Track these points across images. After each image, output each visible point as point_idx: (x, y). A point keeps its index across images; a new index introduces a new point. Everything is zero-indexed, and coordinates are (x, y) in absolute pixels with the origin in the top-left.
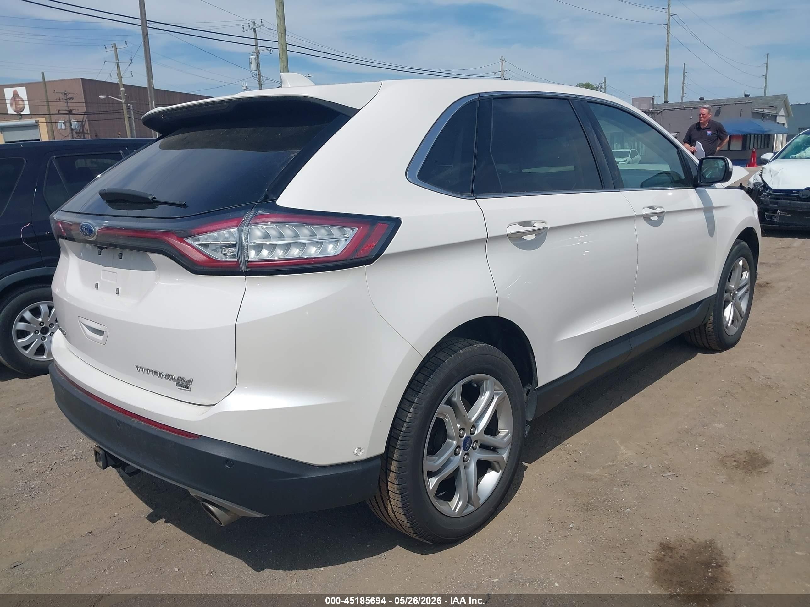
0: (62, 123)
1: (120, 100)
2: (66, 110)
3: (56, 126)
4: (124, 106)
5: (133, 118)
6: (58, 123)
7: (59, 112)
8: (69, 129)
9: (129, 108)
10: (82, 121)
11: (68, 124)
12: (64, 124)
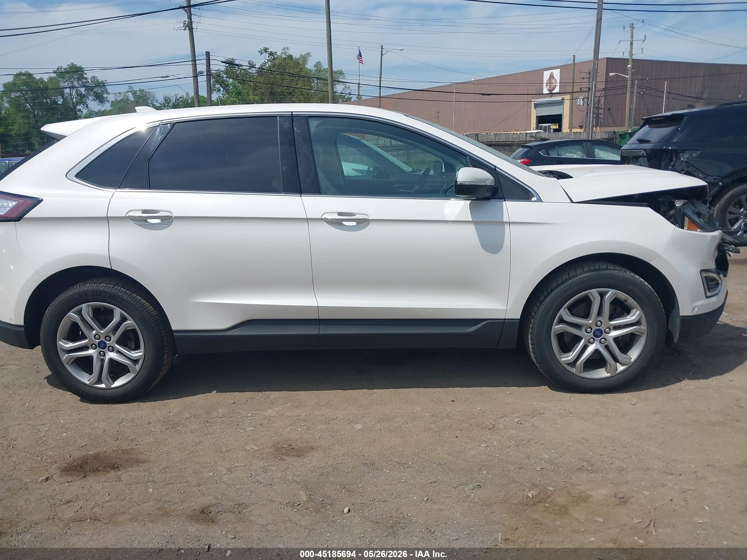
0: (581, 99)
1: (627, 76)
2: (587, 88)
3: (576, 103)
4: (629, 82)
5: (636, 93)
6: (578, 99)
7: (581, 90)
8: (586, 105)
9: (633, 84)
10: (600, 97)
11: (586, 100)
12: (582, 100)
